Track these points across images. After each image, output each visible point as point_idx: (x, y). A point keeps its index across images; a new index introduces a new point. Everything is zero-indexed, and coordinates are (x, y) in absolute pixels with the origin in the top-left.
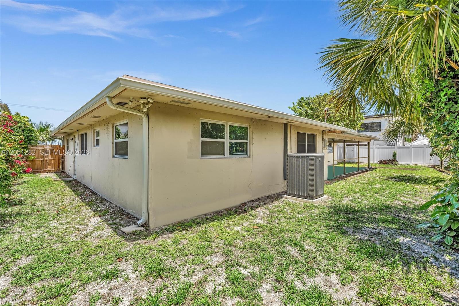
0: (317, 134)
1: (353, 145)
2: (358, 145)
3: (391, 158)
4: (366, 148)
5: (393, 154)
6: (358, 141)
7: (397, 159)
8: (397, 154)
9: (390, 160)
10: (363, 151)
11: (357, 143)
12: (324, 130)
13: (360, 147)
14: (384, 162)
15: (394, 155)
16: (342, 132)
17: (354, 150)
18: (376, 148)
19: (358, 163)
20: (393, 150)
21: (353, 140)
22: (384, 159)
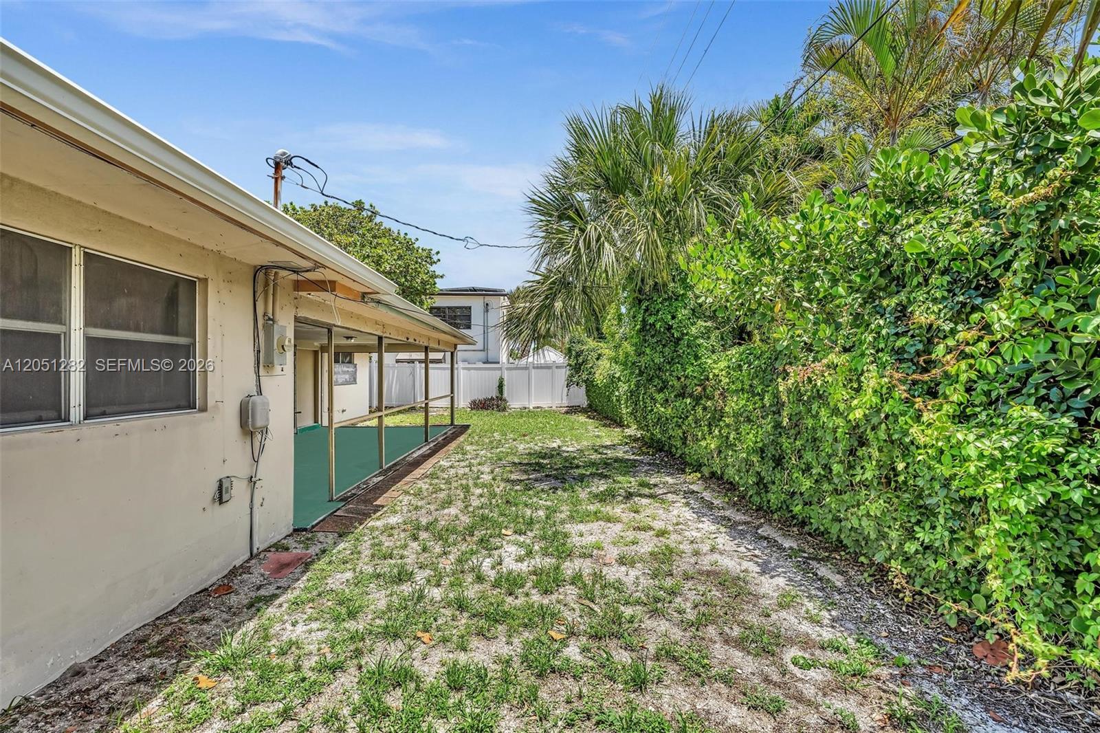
0: (205, 281)
1: (412, 361)
2: (426, 361)
3: (494, 393)
4: (444, 369)
5: (498, 384)
6: (426, 344)
7: (505, 395)
8: (505, 383)
9: (492, 399)
10: (440, 378)
11: (421, 356)
12: (266, 269)
13: (431, 365)
14: (481, 403)
15: (501, 387)
16: (364, 295)
17: (413, 374)
18: (464, 369)
19: (426, 409)
20: (498, 373)
21: (411, 340)
22: (481, 396)
